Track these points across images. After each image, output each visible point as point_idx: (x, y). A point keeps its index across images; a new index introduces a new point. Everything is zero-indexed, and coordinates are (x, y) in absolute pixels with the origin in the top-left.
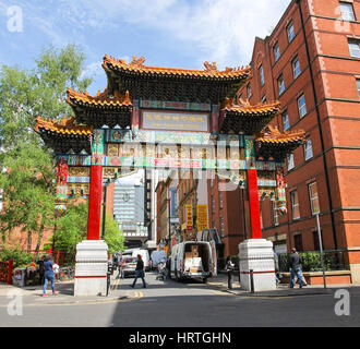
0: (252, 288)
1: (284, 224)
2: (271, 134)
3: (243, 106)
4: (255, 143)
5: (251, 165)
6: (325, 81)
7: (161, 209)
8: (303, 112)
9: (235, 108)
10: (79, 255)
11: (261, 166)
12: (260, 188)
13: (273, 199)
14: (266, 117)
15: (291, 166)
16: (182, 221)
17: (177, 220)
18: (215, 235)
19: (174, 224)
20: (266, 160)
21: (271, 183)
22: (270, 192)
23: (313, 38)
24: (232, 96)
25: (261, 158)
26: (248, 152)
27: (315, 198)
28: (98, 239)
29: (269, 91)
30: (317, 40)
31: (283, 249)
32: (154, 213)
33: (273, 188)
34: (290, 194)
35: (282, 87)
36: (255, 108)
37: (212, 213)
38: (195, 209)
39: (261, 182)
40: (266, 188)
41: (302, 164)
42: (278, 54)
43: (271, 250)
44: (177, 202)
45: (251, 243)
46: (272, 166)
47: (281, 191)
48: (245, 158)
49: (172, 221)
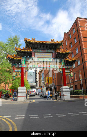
0: (64, 100)
1: (72, 82)
2: (69, 58)
3: (61, 51)
4: (65, 61)
5: (64, 67)
6: (83, 44)
7: (40, 78)
8: (77, 52)
9: (59, 51)
10: (19, 91)
11: (66, 67)
12: (66, 73)
13: (70, 76)
14: (68, 54)
15: (74, 67)
16: (45, 81)
17: (44, 81)
18: (54, 85)
19: (43, 82)
20: (68, 65)
21: (69, 71)
22: (69, 74)
23: (80, 32)
24: (58, 48)
25: (66, 65)
26: (63, 63)
27: (81, 75)
28: (23, 86)
29: (68, 47)
30: (81, 33)
31: (72, 89)
32: (38, 79)
33: (70, 73)
34: (74, 74)
35: (72, 46)
36: (65, 51)
37: (53, 79)
38: (49, 78)
39: (66, 71)
40: (68, 73)
41: (77, 66)
42: (70, 37)
43: (69, 89)
44: (44, 76)
45: (64, 87)
46: (69, 67)
47: (72, 73)
48: (62, 65)
49: (43, 81)
